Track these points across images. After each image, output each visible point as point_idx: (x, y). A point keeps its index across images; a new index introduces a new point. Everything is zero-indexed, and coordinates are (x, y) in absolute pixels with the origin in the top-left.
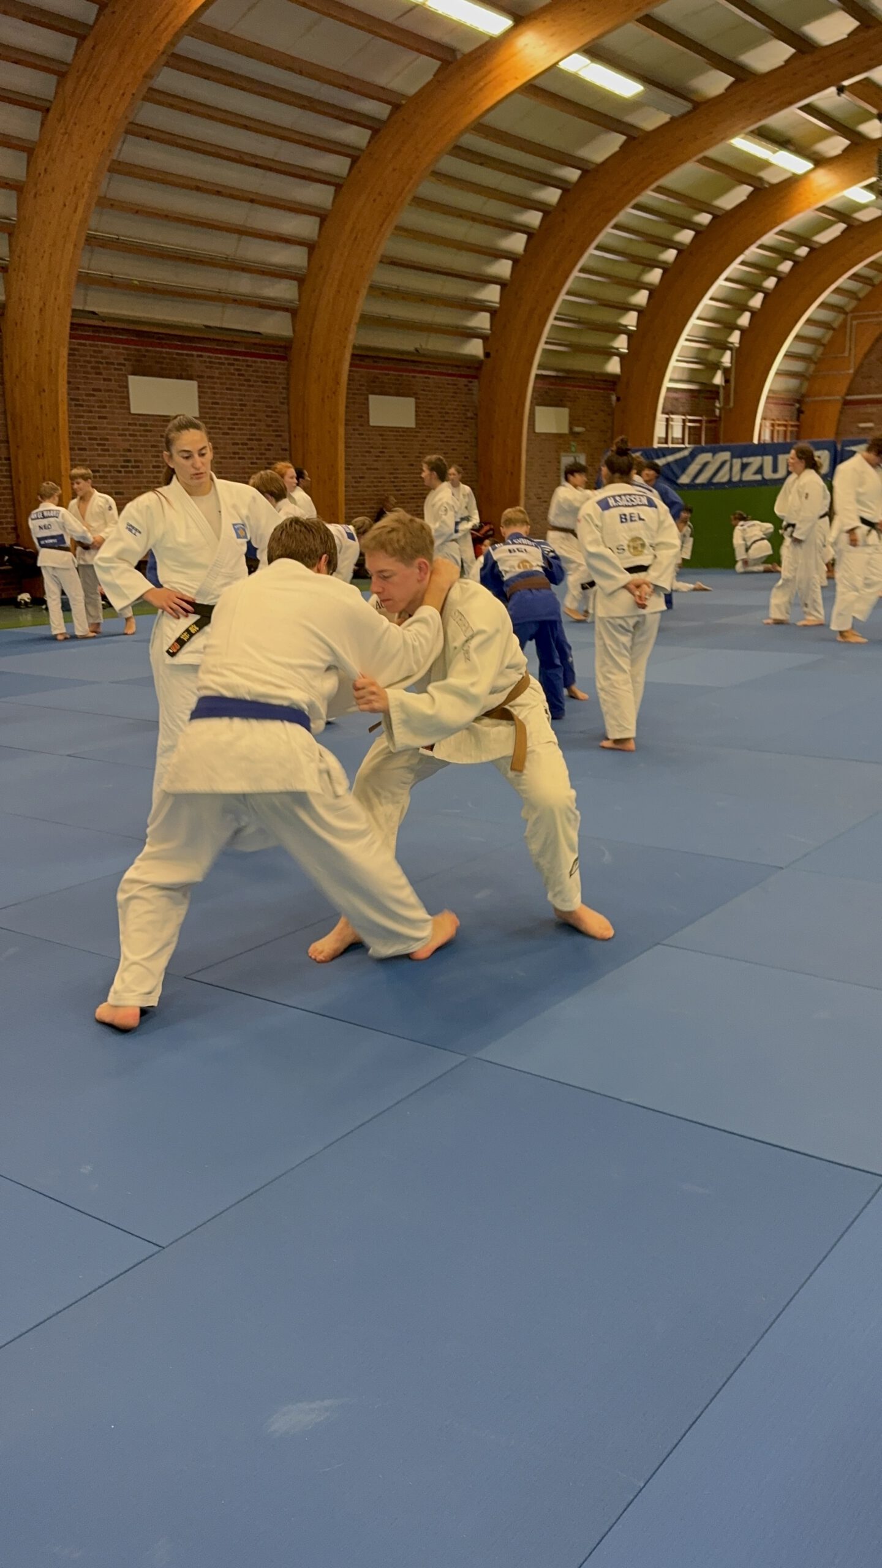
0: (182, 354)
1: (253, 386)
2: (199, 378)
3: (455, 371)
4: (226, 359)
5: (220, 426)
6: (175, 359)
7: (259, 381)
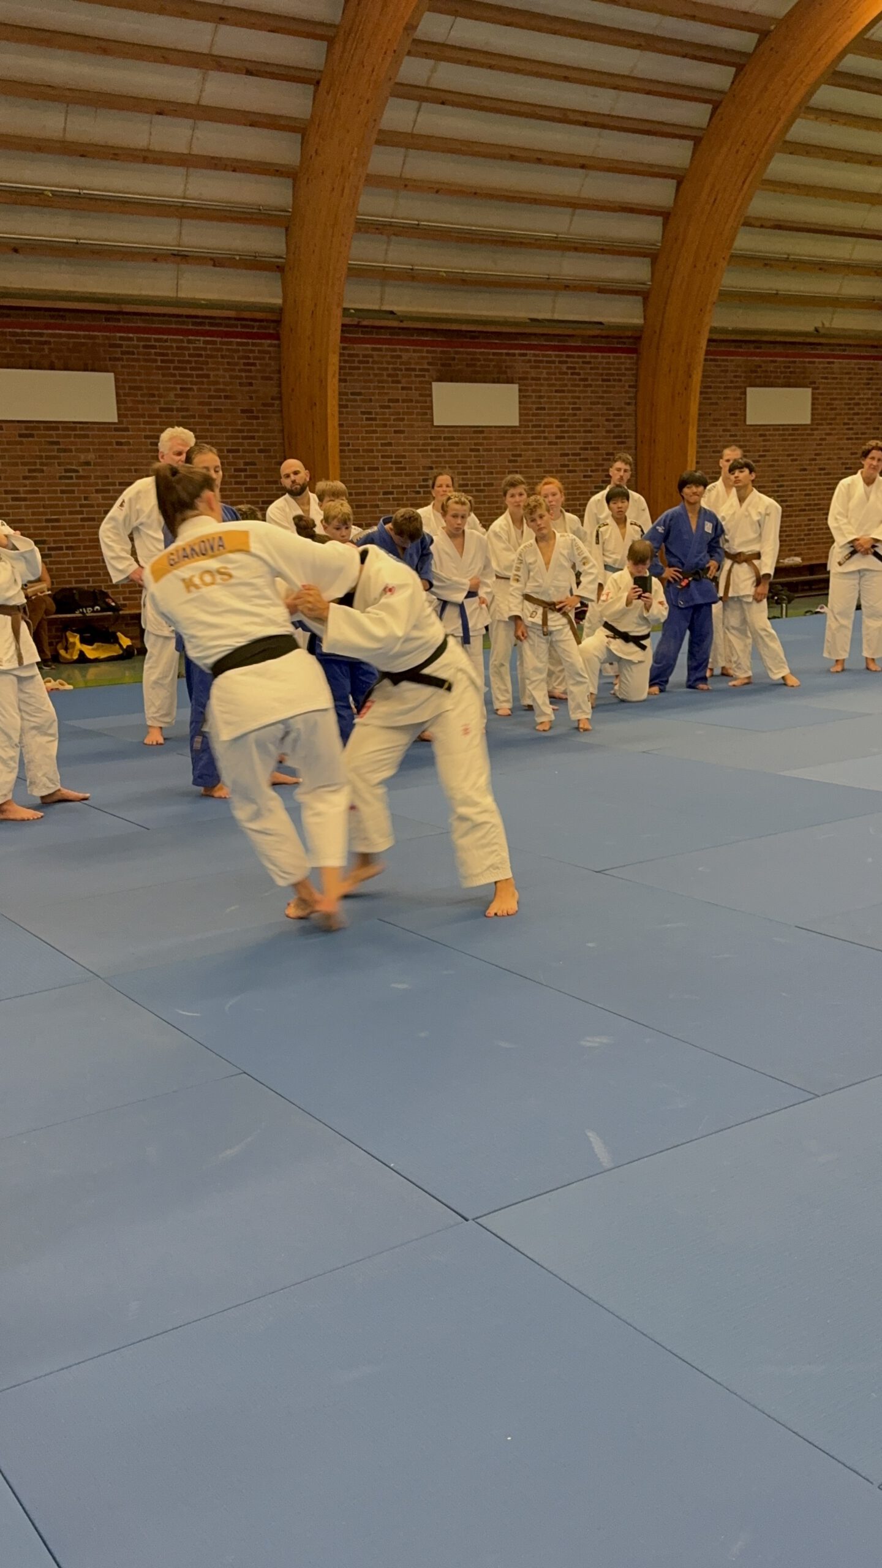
0: (501, 354)
1: (591, 386)
2: (521, 380)
3: (873, 352)
4: (556, 356)
5: (546, 435)
6: (492, 360)
7: (598, 380)
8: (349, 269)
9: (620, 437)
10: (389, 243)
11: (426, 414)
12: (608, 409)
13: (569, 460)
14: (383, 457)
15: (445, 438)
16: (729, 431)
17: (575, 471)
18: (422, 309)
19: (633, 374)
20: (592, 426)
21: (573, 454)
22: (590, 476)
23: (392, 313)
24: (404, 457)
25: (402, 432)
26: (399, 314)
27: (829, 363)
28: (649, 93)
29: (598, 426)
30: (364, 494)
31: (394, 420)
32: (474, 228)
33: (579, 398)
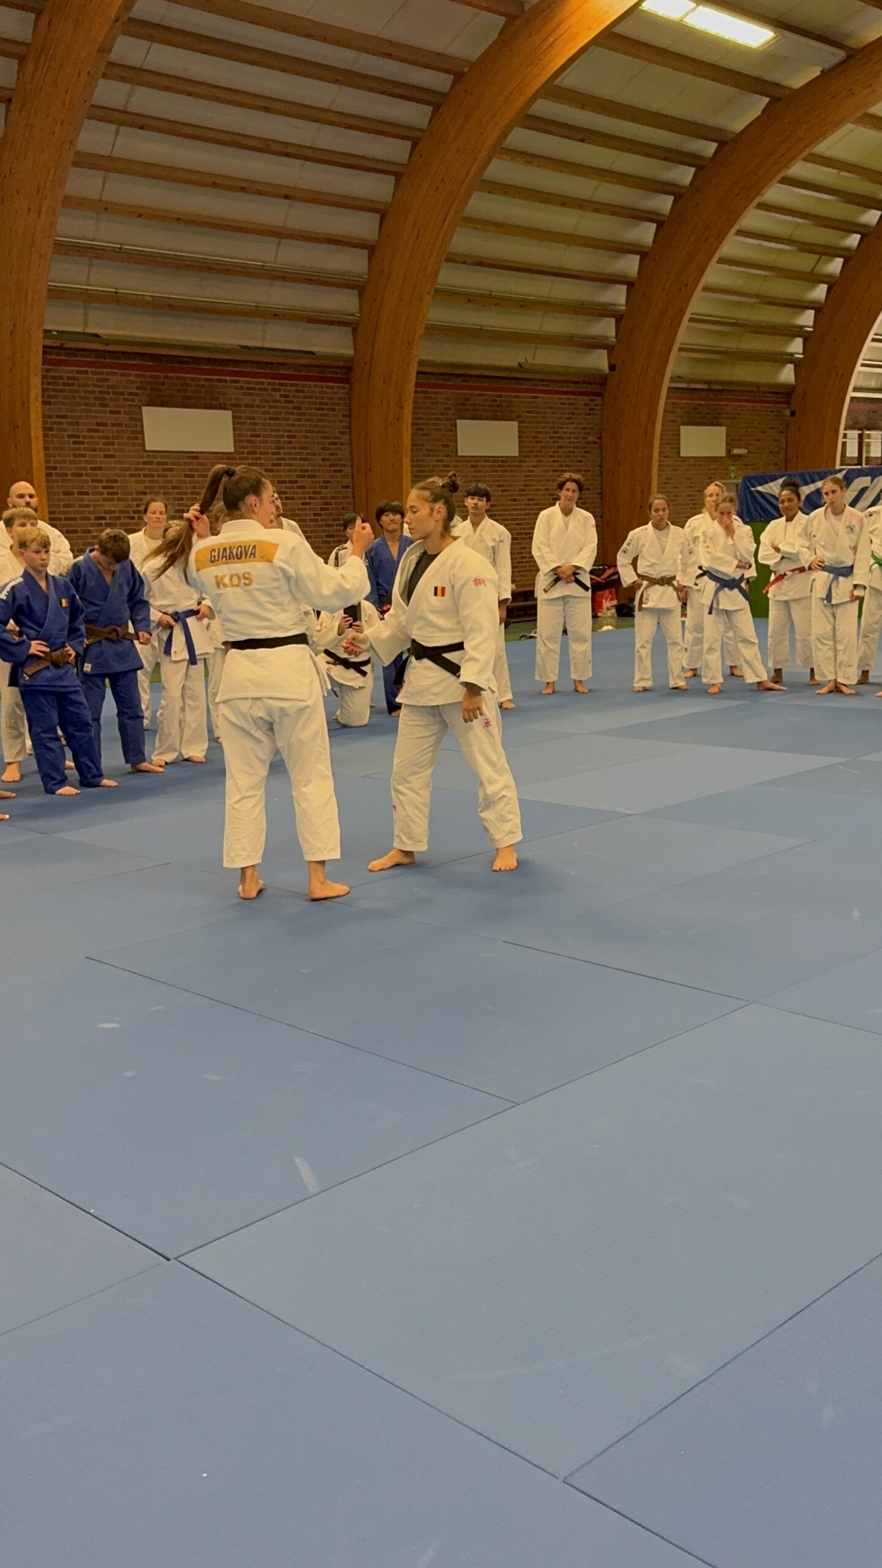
0: (213, 380)
1: (305, 414)
2: (235, 407)
3: (572, 388)
4: (269, 384)
6: (203, 386)
7: (312, 409)
8: (49, 290)
9: (337, 465)
10: (91, 266)
11: (137, 438)
12: (323, 438)
14: (93, 481)
15: (158, 464)
16: (441, 461)
17: (293, 498)
18: (128, 333)
19: (346, 404)
20: (308, 454)
21: (290, 482)
22: (309, 504)
23: (97, 335)
24: (116, 481)
25: (113, 456)
26: (104, 337)
27: (533, 397)
28: (350, 127)
29: (314, 454)
30: (75, 519)
31: (103, 444)
32: (178, 254)
33: (293, 425)
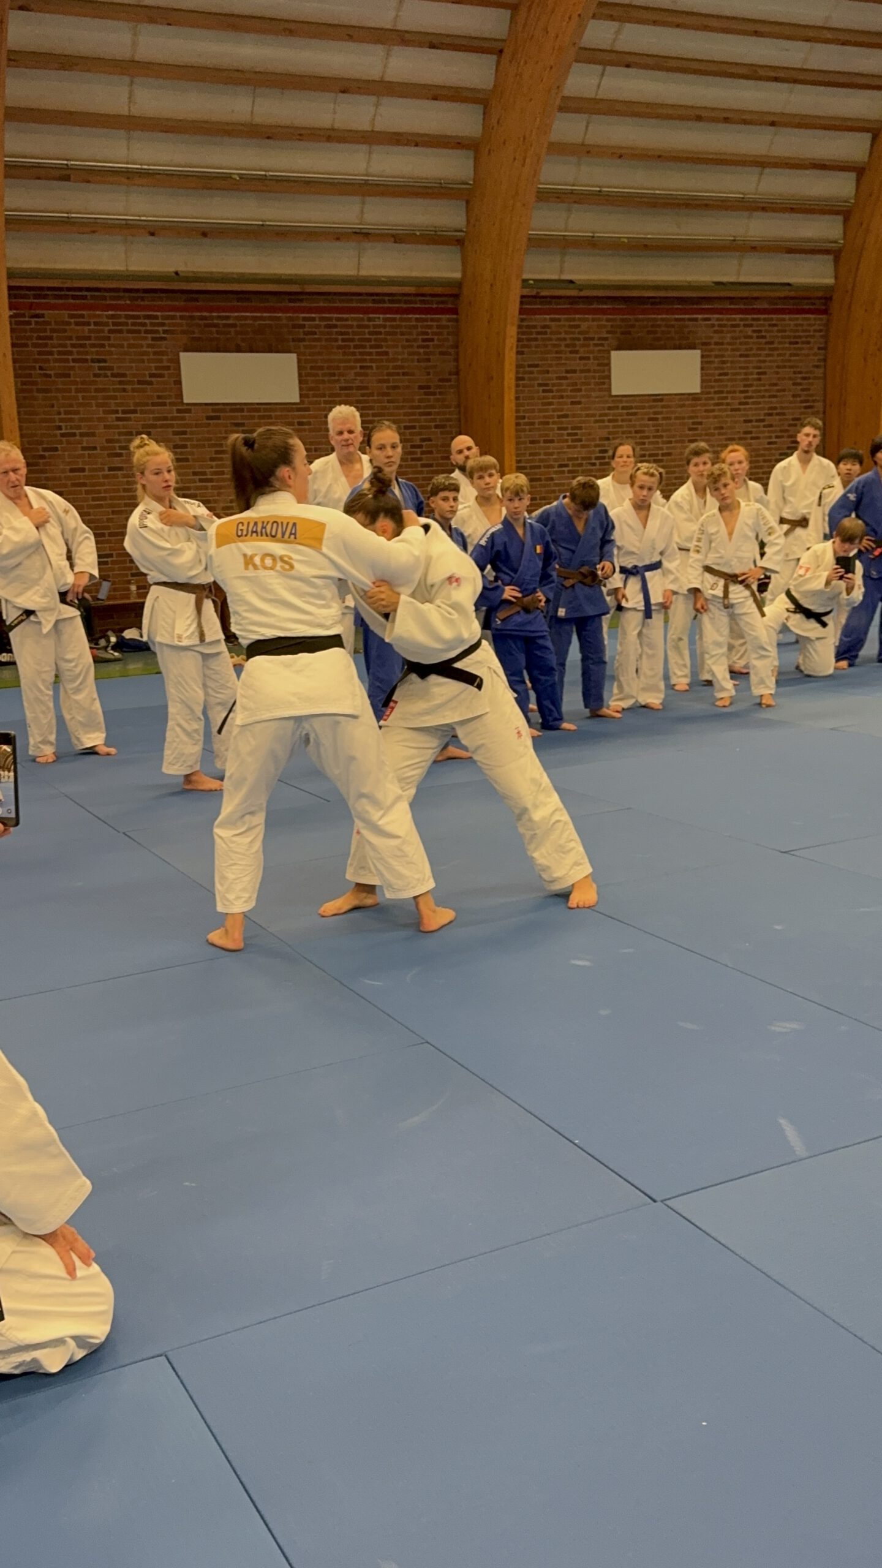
0: (683, 320)
1: (777, 349)
2: (704, 345)
4: (741, 320)
5: (728, 401)
6: (673, 326)
7: (785, 343)
8: (529, 239)
9: (808, 401)
10: (569, 210)
11: (604, 383)
12: (795, 373)
13: (753, 427)
14: (559, 429)
15: (623, 408)
17: (758, 438)
18: (602, 277)
19: (822, 337)
20: (778, 391)
21: (757, 421)
22: (775, 443)
23: (571, 282)
24: (580, 428)
25: (579, 403)
26: (579, 283)
28: (844, 43)
29: (784, 390)
30: (539, 467)
31: (571, 391)
32: (658, 192)
33: (764, 361)
